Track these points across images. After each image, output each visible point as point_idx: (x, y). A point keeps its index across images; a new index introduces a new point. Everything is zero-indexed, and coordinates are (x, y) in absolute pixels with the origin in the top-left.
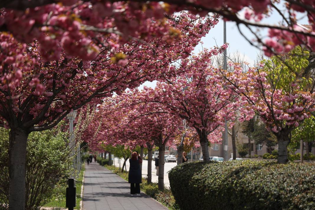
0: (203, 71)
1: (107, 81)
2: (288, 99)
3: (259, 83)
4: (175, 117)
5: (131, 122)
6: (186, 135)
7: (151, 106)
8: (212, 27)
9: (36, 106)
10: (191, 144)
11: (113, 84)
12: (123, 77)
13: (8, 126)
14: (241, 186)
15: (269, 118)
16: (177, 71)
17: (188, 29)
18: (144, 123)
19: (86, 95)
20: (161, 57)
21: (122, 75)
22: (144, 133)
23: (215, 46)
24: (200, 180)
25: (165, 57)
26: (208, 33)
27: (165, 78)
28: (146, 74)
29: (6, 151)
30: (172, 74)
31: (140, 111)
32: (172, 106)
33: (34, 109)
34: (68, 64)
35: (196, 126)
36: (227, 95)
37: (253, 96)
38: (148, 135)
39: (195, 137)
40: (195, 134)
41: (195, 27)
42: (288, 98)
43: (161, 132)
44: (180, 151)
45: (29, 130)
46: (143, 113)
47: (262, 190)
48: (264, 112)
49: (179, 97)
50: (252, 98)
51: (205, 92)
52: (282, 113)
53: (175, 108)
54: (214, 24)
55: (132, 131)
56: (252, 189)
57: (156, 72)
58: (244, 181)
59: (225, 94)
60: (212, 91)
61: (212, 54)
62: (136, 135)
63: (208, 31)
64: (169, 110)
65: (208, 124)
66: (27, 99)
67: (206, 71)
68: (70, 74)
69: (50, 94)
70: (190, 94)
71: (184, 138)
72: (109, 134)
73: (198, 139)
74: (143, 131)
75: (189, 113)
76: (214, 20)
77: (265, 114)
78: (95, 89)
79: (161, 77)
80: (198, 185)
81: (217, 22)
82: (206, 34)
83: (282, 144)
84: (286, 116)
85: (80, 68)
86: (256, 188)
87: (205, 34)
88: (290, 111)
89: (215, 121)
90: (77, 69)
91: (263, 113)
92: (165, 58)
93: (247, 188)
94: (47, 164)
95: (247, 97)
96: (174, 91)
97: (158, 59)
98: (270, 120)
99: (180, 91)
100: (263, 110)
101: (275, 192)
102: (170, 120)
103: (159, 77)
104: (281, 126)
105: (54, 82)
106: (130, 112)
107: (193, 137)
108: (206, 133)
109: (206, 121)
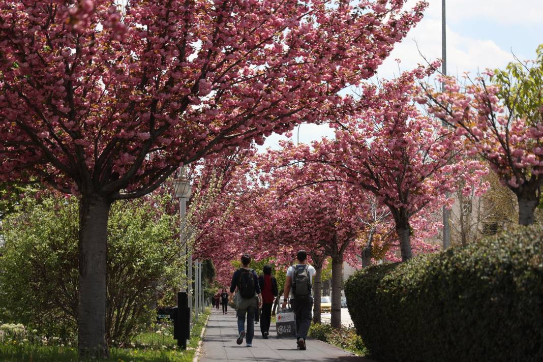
0: (401, 107)
1: (239, 115)
2: (535, 133)
3: (486, 105)
4: (354, 189)
5: (281, 199)
6: (377, 230)
7: (315, 171)
8: (412, 26)
9: (123, 157)
10: (384, 245)
11: (249, 120)
12: (264, 109)
13: (78, 191)
14: (454, 265)
15: (504, 164)
16: (356, 104)
17: (372, 28)
18: (306, 216)
19: (204, 140)
20: (327, 76)
21: (264, 105)
22: (306, 233)
23: (419, 64)
24: (393, 281)
25: (334, 76)
26: (405, 36)
27: (336, 116)
28: (304, 106)
29: (75, 244)
30: (348, 110)
31: (295, 179)
32: (348, 169)
33: (119, 163)
34: (175, 86)
35: (389, 201)
36: (441, 150)
37: (476, 127)
38: (314, 238)
39: (391, 235)
40: (392, 230)
41: (385, 28)
42: (534, 131)
43: (335, 231)
44: (367, 257)
45: (111, 197)
46: (301, 183)
47: (486, 263)
48: (494, 153)
49: (361, 151)
50: (475, 130)
51: (405, 142)
52: (525, 154)
53: (355, 172)
54: (415, 21)
55: (287, 230)
56: (471, 266)
57: (319, 102)
58: (459, 257)
59: (438, 148)
60: (416, 142)
61: (415, 77)
62: (293, 236)
63: (406, 33)
64: (344, 177)
65: (409, 199)
66: (108, 146)
67: (406, 109)
68: (178, 103)
69: (146, 136)
70: (379, 148)
71: (372, 235)
72: (248, 234)
73: (396, 237)
74: (306, 229)
75: (377, 181)
76: (416, 15)
77: (497, 156)
78: (220, 129)
79: (328, 114)
80: (390, 290)
81: (420, 17)
82: (403, 38)
83: (526, 206)
84: (531, 158)
85: (195, 94)
86: (476, 263)
87: (401, 38)
88: (537, 152)
89: (421, 194)
90: (189, 95)
91: (494, 156)
92: (334, 78)
93: (463, 267)
94: (142, 266)
95: (467, 130)
96: (352, 143)
97: (323, 80)
98: (504, 167)
99: (362, 143)
100: (493, 150)
101: (505, 260)
102: (346, 194)
103: (326, 115)
104: (524, 178)
105: (152, 118)
106: (280, 181)
107: (388, 234)
108: (406, 214)
109: (406, 193)
